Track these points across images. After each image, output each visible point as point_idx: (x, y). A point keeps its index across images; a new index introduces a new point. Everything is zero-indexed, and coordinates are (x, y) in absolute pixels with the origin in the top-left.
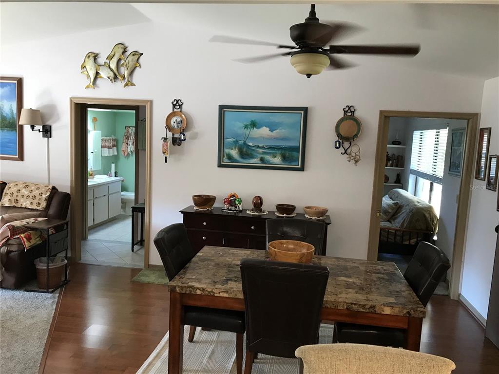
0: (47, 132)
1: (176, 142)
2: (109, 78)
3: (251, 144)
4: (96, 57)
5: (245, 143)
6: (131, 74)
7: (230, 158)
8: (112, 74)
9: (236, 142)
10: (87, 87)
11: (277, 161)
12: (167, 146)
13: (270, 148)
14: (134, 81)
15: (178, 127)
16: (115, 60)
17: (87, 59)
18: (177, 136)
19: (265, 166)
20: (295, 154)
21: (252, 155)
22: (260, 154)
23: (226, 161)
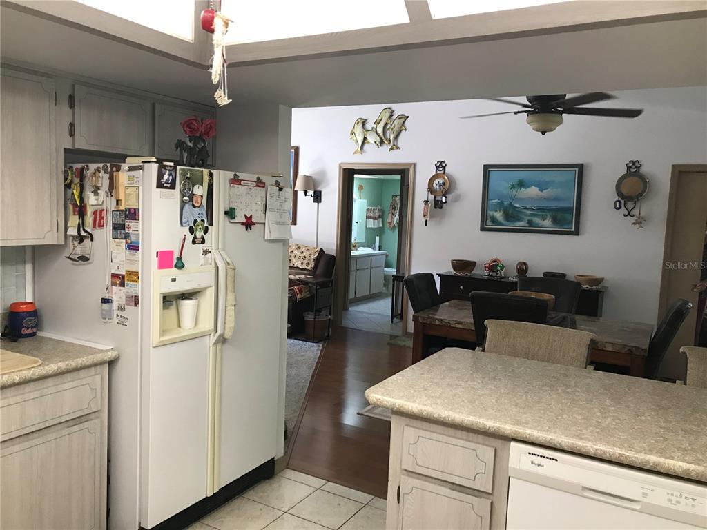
0: (318, 197)
1: (438, 205)
2: (375, 142)
3: (518, 206)
4: (364, 122)
5: (511, 204)
6: (396, 137)
7: (494, 220)
8: (378, 139)
9: (501, 203)
10: (355, 153)
11: (547, 223)
12: (427, 208)
13: (539, 209)
14: (399, 145)
15: (440, 189)
16: (382, 124)
17: (356, 125)
18: (438, 198)
19: (533, 229)
20: (567, 216)
21: (518, 216)
22: (529, 216)
23: (489, 225)
